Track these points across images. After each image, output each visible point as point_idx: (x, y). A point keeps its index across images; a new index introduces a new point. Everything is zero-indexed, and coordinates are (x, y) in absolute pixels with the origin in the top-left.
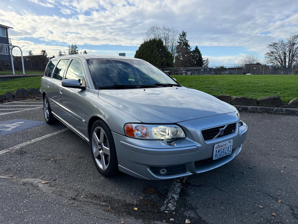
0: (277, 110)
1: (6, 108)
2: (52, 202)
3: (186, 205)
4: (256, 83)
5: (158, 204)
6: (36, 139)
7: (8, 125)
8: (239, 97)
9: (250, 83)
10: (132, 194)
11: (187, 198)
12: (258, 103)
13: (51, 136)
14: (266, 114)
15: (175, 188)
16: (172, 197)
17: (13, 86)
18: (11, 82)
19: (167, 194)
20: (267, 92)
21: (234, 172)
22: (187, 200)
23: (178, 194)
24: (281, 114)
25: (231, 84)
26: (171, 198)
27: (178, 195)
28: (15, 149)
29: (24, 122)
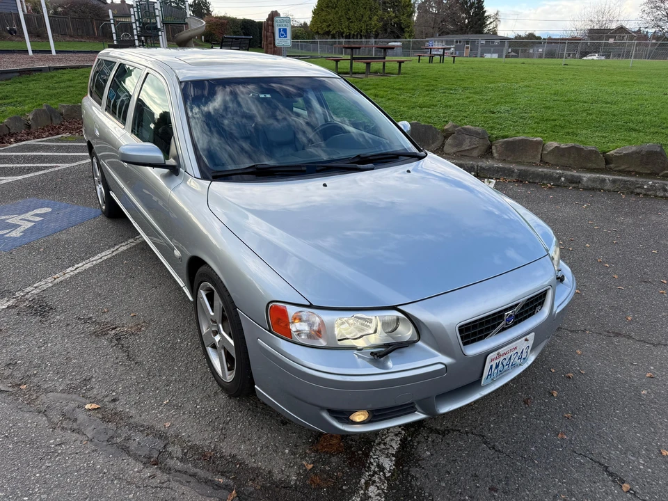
0: (652, 188)
1: (10, 160)
2: (105, 470)
3: (411, 492)
4: (609, 101)
5: (344, 488)
6: (76, 266)
7: (14, 220)
8: (563, 146)
9: (596, 102)
10: (287, 451)
11: (413, 471)
12: (608, 162)
13: (110, 258)
14: (624, 196)
15: (388, 439)
16: (378, 466)
17: (26, 96)
18: (19, 85)
19: (367, 455)
20: (635, 130)
21: (530, 388)
22: (413, 477)
23: (393, 454)
24: (662, 197)
25: (548, 104)
26: (376, 469)
27: (394, 459)
28: (27, 296)
29: (50, 210)
